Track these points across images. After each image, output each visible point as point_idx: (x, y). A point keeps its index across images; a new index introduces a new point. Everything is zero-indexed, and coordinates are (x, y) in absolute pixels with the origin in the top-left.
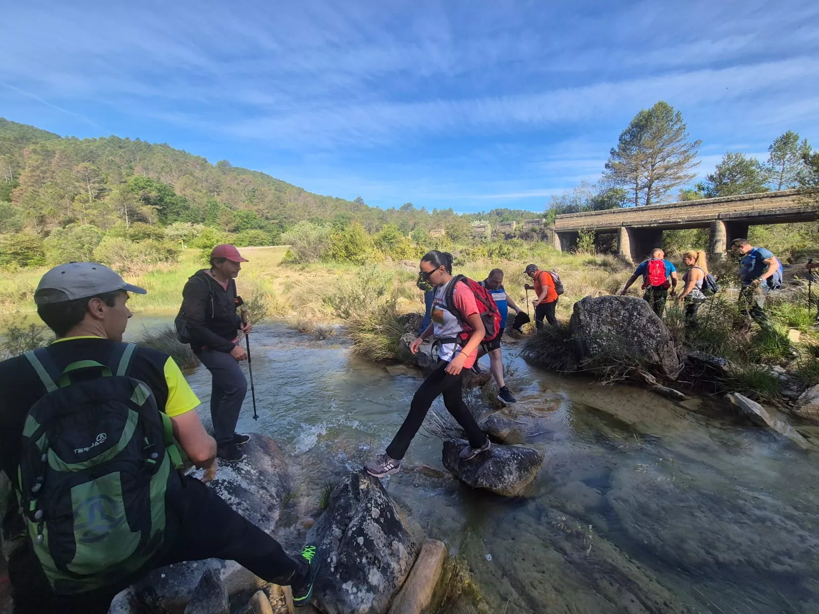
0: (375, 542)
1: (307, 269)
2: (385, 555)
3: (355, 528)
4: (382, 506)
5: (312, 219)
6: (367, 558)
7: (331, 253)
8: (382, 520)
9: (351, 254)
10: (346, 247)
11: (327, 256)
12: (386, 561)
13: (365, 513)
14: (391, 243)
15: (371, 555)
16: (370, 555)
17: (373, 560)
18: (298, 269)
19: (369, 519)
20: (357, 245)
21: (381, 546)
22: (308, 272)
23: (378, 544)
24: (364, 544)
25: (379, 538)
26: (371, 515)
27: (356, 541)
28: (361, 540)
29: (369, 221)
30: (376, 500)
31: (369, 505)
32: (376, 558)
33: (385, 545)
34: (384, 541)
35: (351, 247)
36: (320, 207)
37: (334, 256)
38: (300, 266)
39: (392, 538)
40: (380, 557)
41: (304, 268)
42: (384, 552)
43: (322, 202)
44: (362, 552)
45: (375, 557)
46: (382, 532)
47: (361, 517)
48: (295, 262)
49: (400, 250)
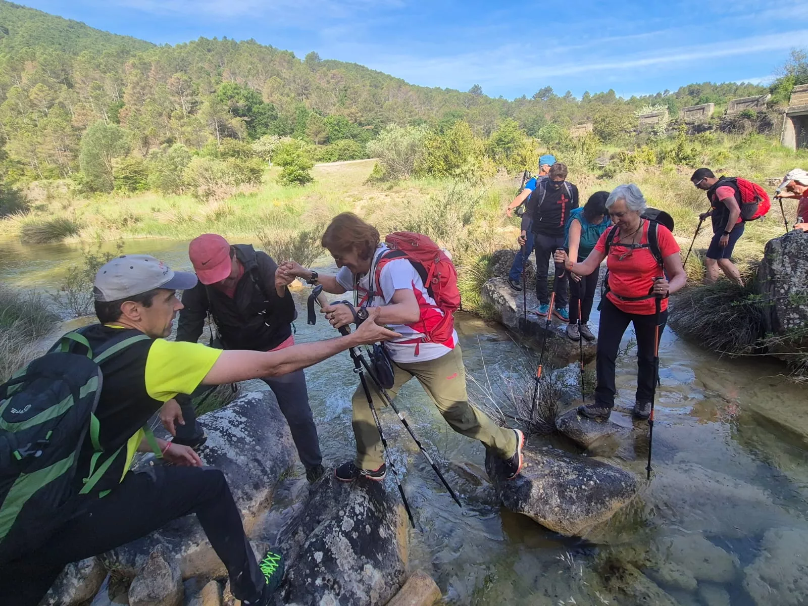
0: (338, 561)
1: (395, 189)
2: (350, 581)
3: (314, 540)
4: (360, 517)
5: (415, 122)
6: (324, 579)
7: (426, 166)
8: (355, 535)
9: (452, 167)
10: (446, 156)
11: (422, 170)
12: (349, 587)
13: (333, 522)
14: (509, 148)
15: (330, 577)
16: (328, 577)
17: (331, 583)
18: (385, 188)
19: (336, 531)
20: (459, 153)
21: (346, 568)
22: (397, 192)
23: (342, 565)
24: (323, 562)
25: (346, 558)
26: (340, 526)
27: (312, 556)
28: (319, 556)
29: (488, 119)
30: (353, 508)
31: (341, 513)
32: (335, 582)
33: (352, 568)
34: (353, 563)
35: (452, 157)
36: (424, 103)
37: (430, 170)
38: (388, 184)
39: (365, 561)
40: (342, 582)
41: (391, 187)
42: (349, 576)
43: (427, 95)
44: (318, 571)
45: (335, 580)
46: (351, 551)
47: (326, 527)
48: (382, 180)
49: (519, 159)
